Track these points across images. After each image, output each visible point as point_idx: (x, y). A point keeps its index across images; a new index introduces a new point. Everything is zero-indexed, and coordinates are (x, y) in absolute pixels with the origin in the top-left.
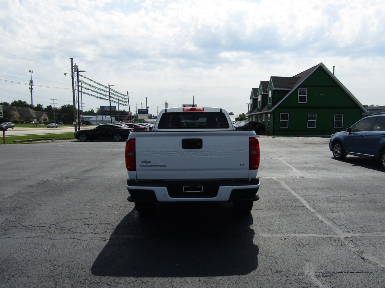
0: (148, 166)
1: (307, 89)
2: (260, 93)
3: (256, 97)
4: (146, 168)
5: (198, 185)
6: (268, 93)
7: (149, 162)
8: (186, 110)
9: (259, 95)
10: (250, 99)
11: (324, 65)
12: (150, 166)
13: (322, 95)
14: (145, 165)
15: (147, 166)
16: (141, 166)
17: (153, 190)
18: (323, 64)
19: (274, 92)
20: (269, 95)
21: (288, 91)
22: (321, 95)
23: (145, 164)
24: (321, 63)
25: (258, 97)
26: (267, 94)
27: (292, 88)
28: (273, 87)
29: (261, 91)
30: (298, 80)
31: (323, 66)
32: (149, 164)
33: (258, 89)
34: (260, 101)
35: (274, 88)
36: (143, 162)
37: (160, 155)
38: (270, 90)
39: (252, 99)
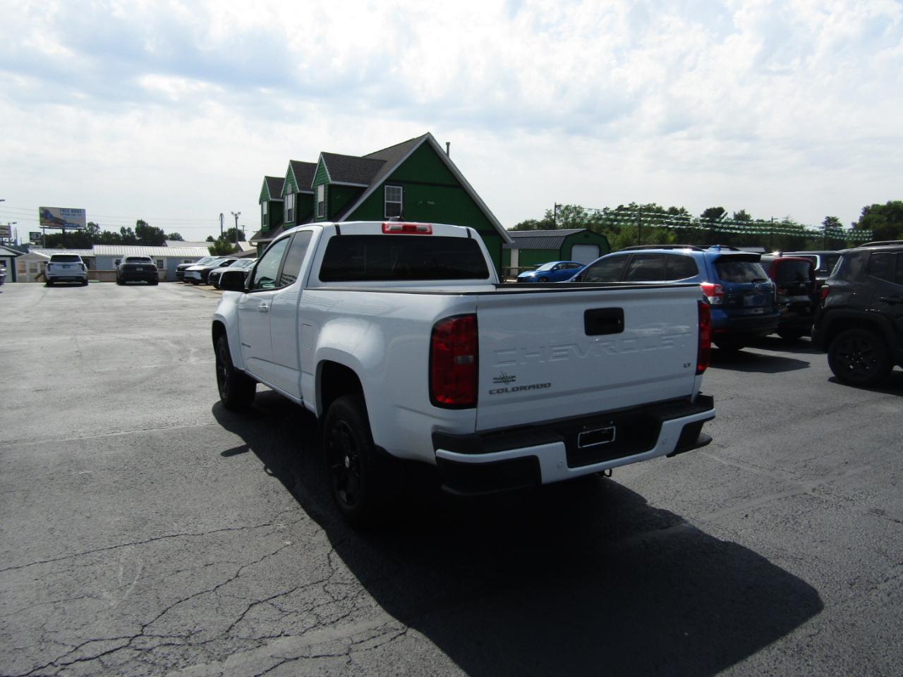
0: (510, 389)
1: (401, 188)
2: (289, 190)
3: (278, 197)
4: (504, 396)
5: (606, 427)
6: (315, 190)
7: (512, 379)
8: (393, 231)
9: (287, 195)
10: (261, 202)
11: (433, 138)
12: (513, 390)
13: (432, 203)
14: (501, 388)
15: (506, 390)
16: (491, 392)
17: (535, 454)
18: (432, 136)
19: (331, 190)
20: (317, 195)
21: (362, 190)
22: (429, 202)
23: (502, 386)
24: (429, 133)
25: (283, 198)
26: (313, 193)
27: (369, 182)
28: (330, 178)
29: (293, 185)
30: (380, 167)
31: (433, 141)
32: (510, 386)
33: (283, 179)
34: (289, 210)
35: (333, 179)
36: (497, 380)
37: (537, 355)
38: (321, 184)
39: (265, 204)
